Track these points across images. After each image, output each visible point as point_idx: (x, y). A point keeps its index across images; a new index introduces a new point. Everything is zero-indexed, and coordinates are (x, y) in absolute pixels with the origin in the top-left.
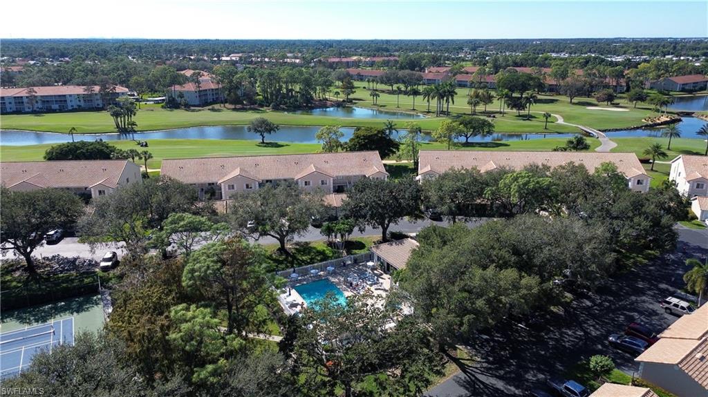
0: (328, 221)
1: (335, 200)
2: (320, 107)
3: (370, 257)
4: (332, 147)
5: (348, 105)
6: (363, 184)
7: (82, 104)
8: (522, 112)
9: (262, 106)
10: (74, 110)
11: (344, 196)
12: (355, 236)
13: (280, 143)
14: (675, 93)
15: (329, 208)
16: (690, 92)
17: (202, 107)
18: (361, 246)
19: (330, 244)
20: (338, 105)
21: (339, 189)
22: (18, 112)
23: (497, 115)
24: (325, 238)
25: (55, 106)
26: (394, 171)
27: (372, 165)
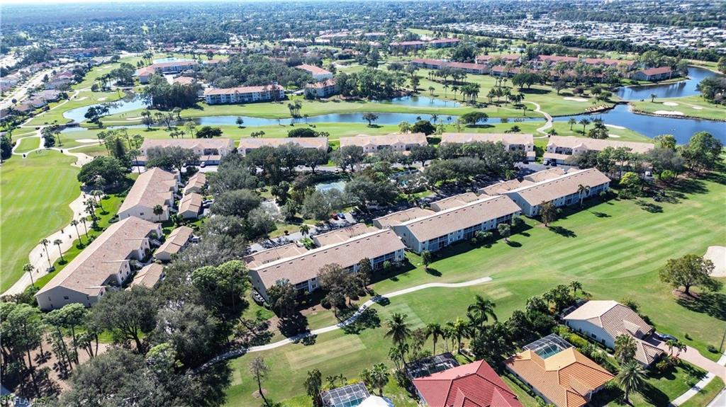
0: (403, 160)
1: (407, 153)
2: (396, 97)
3: (418, 171)
4: (405, 130)
5: (415, 94)
6: (417, 147)
7: (260, 98)
8: (518, 103)
9: (362, 97)
10: (256, 102)
11: (410, 152)
12: (413, 165)
13: (379, 125)
14: (643, 82)
15: (404, 156)
16: (655, 81)
17: (327, 98)
18: (415, 168)
19: (405, 168)
20: (409, 94)
21: (408, 149)
22: (228, 103)
23: (502, 105)
24: (403, 166)
25: (246, 99)
26: (431, 141)
27: (421, 139)
